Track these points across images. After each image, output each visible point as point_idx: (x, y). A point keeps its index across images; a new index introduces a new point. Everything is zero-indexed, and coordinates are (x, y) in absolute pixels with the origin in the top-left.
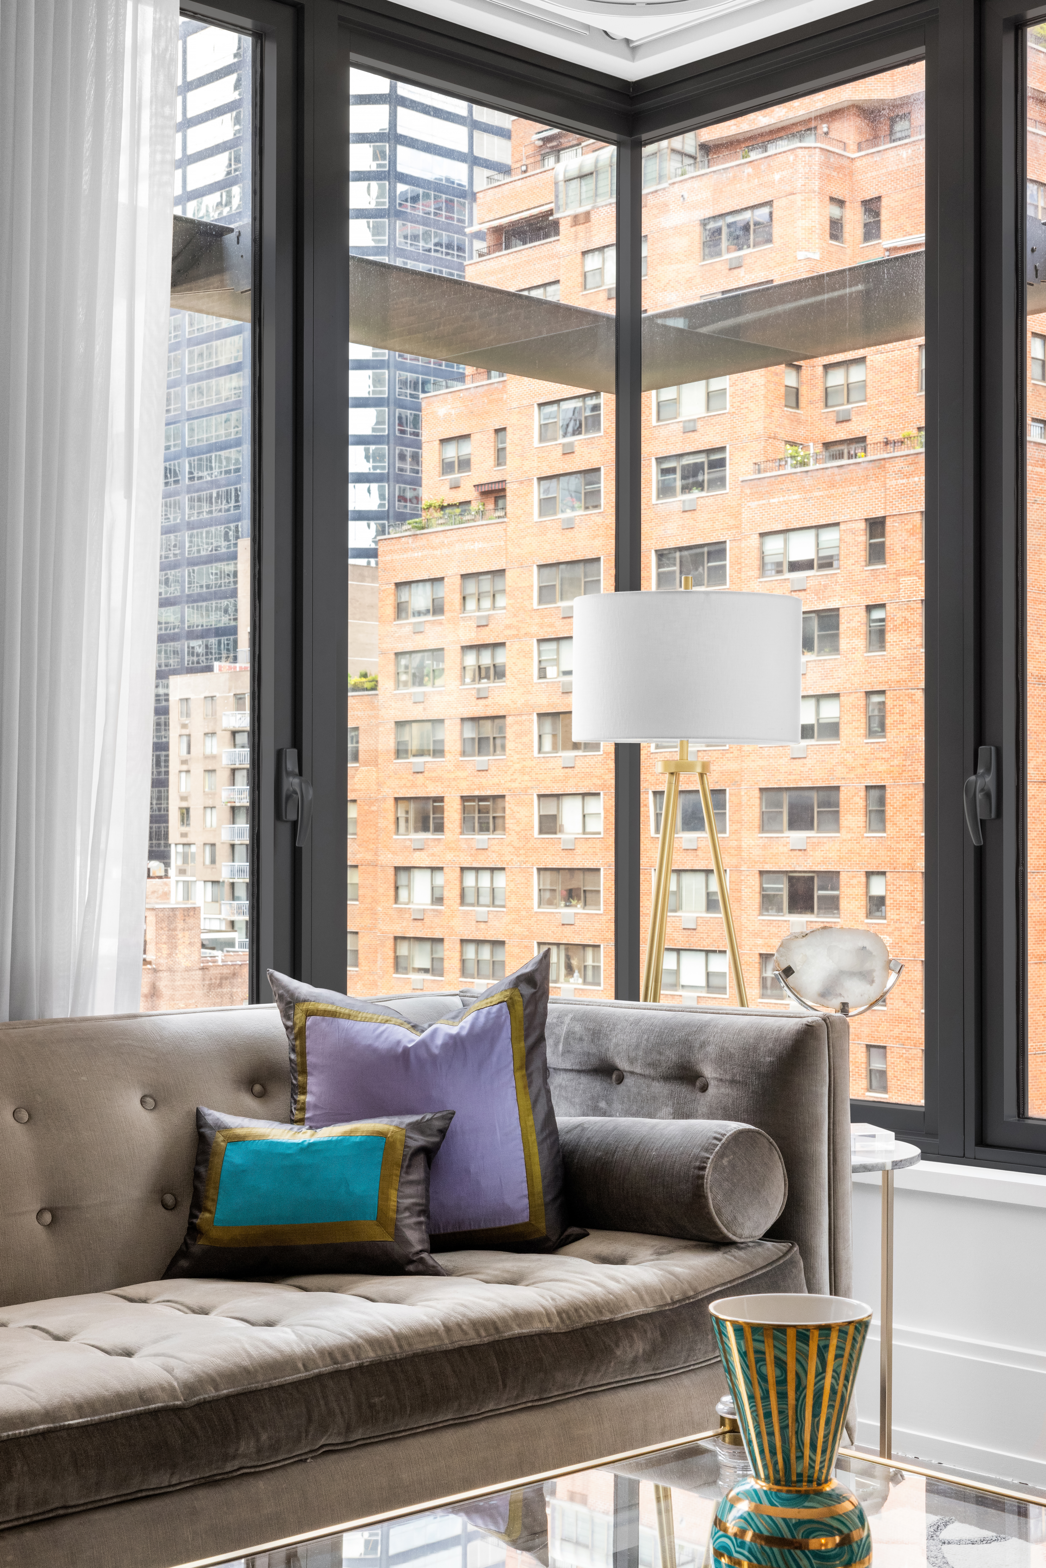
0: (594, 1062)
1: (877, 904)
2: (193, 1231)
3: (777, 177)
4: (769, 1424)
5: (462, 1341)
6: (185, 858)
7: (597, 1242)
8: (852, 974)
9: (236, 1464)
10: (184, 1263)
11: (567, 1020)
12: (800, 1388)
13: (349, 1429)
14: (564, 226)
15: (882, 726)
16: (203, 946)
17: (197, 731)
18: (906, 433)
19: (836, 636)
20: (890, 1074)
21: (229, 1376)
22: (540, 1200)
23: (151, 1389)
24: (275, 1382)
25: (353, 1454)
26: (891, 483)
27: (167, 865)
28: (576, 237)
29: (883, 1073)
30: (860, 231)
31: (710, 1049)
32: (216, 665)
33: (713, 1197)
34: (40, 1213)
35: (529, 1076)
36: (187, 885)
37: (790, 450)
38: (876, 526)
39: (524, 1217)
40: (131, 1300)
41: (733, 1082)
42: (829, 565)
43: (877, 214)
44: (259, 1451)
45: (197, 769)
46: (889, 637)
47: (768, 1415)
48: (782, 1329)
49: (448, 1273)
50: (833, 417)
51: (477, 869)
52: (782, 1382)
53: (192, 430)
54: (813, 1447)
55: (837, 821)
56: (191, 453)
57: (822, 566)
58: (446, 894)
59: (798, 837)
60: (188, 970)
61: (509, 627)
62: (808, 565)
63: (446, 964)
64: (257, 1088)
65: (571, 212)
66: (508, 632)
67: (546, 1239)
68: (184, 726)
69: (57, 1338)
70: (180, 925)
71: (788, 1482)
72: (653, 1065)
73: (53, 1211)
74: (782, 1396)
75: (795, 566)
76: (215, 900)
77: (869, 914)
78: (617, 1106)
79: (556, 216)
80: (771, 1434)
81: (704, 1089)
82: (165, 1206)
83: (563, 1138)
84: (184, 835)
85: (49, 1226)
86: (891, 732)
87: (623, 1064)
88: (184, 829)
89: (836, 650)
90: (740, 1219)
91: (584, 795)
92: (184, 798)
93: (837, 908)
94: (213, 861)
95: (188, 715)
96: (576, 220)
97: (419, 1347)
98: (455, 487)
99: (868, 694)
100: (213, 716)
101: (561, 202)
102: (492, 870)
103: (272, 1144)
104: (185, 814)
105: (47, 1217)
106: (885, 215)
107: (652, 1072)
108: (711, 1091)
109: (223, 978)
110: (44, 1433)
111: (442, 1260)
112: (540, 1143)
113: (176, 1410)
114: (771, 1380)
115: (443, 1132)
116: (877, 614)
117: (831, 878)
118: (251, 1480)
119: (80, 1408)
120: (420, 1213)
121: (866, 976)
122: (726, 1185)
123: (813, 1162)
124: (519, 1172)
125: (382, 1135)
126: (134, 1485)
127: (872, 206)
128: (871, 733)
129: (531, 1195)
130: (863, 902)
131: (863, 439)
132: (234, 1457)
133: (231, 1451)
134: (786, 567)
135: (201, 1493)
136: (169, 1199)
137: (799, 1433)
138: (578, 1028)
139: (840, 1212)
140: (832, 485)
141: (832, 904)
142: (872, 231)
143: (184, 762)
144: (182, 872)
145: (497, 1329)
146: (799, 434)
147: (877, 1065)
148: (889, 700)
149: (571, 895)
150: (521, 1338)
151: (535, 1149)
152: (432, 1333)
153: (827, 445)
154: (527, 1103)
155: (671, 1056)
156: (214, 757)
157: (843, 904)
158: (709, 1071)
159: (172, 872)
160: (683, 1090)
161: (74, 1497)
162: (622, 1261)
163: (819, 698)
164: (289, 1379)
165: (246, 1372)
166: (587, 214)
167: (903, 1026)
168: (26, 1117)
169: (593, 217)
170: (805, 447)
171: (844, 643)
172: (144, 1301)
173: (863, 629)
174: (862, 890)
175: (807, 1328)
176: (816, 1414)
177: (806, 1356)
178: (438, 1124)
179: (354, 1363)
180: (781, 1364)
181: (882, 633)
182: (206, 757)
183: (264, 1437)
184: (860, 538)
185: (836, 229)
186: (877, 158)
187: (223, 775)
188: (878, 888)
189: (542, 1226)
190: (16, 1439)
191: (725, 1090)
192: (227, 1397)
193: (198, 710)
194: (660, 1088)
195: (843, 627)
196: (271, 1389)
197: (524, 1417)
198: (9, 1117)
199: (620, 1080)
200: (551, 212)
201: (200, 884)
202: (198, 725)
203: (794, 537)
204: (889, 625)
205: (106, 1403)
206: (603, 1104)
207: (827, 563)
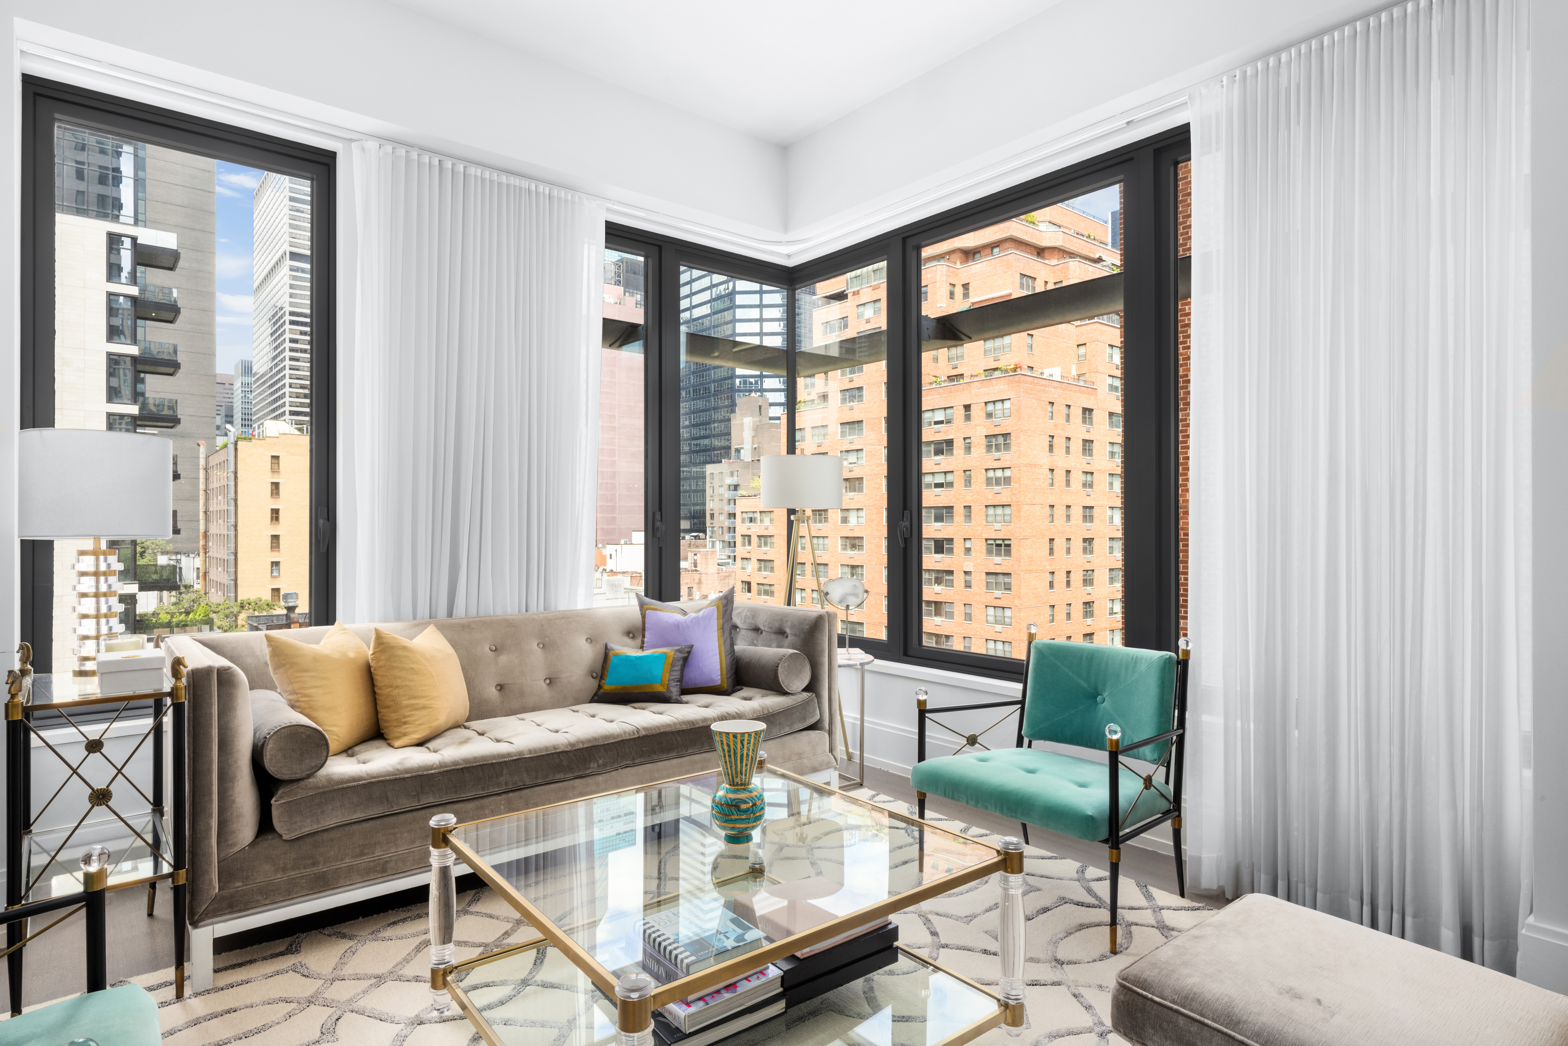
0: (753, 627)
1: (968, 550)
2: (600, 687)
3: (929, 276)
4: (726, 765)
5: (679, 728)
6: (712, 532)
7: (746, 692)
8: (851, 595)
9: (590, 771)
10: (596, 698)
11: (745, 611)
12: (735, 753)
13: (634, 759)
14: (850, 296)
15: (970, 483)
16: (718, 565)
17: (716, 485)
18: (979, 372)
19: (952, 449)
20: (973, 614)
21: (589, 741)
22: (725, 676)
23: (558, 745)
24: (606, 743)
25: (636, 767)
26: (973, 391)
27: (706, 535)
28: (854, 300)
29: (970, 614)
30: (962, 296)
31: (789, 623)
32: (723, 460)
33: (782, 677)
34: (545, 680)
35: (723, 632)
36: (713, 542)
37: (935, 379)
38: (967, 407)
39: (719, 683)
40: (574, 711)
41: (795, 635)
42: (950, 422)
43: (968, 289)
44: (599, 766)
45: (716, 499)
46: (972, 449)
47: (726, 762)
48: (728, 734)
49: (687, 703)
50: (951, 366)
51: (818, 537)
52: (729, 751)
53: (715, 373)
54: (741, 774)
55: (953, 519)
56: (714, 381)
57: (946, 423)
58: (806, 546)
59: (938, 525)
60: (712, 574)
61: (829, 446)
62: (941, 422)
63: (806, 572)
64: (631, 635)
65: (852, 290)
66: (829, 448)
67: (727, 690)
68: (711, 483)
69: (538, 725)
70: (709, 557)
71: (734, 785)
72: (770, 628)
73: (550, 679)
74: (730, 756)
75: (936, 423)
76: (723, 548)
77: (965, 554)
78: (760, 642)
79: (847, 292)
80: (727, 769)
81: (787, 637)
82: (593, 677)
83: (736, 654)
84: (712, 524)
85: (548, 684)
86: (973, 486)
87: (762, 628)
88: (712, 521)
89: (952, 454)
90: (791, 685)
91: (858, 509)
92: (712, 510)
93: (953, 552)
94: (722, 533)
95: (713, 479)
96: (854, 293)
97: (663, 730)
98: (809, 394)
99: (965, 471)
100: (722, 480)
101: (849, 287)
102: (823, 537)
103: (627, 656)
104: (712, 515)
105: (548, 681)
106: (970, 289)
107: (770, 630)
108: (789, 638)
109: (726, 577)
110: (515, 760)
111: (685, 698)
112: (726, 656)
113: (566, 752)
114: (726, 750)
115: (689, 653)
116: (968, 441)
117: (950, 541)
118: (597, 776)
119: (530, 751)
120: (677, 682)
121: (856, 595)
122: (786, 673)
123: (822, 664)
124: (717, 666)
125: (665, 653)
126: (550, 778)
127: (966, 286)
128: (966, 486)
129: (722, 675)
130: (963, 549)
131: (963, 375)
132: (589, 769)
133: (588, 766)
134: (933, 423)
135: (577, 781)
136: (595, 675)
137: (736, 769)
138: (748, 614)
139: (832, 682)
140: (951, 392)
141: (951, 551)
142: (966, 295)
143: (712, 496)
144: (711, 537)
145: (693, 724)
146: (938, 373)
147: (968, 611)
148: (972, 473)
149: (853, 546)
150: (702, 727)
151: (724, 658)
152: (669, 725)
153: (948, 377)
154: (722, 642)
155: (776, 625)
156: (722, 495)
157: (955, 550)
158: (788, 631)
159: (708, 537)
160: (780, 637)
161: (528, 782)
162: (750, 699)
163: (945, 473)
164: (612, 741)
165: (596, 739)
166: (858, 291)
167: (978, 597)
168: (542, 646)
169: (860, 292)
170: (940, 378)
171: (955, 452)
172: (577, 712)
173: (963, 446)
174: (962, 545)
175: (737, 733)
176: (741, 763)
177: (737, 743)
178: (687, 650)
179: (637, 736)
180: (728, 745)
181: (970, 448)
182: (720, 495)
183: (600, 762)
184: (962, 411)
185: (952, 295)
186: (968, 268)
187: (725, 501)
188: (968, 544)
189: (725, 686)
190: (505, 762)
191: (793, 638)
192: (587, 747)
193: (716, 478)
194: (773, 636)
195: (955, 446)
196: (604, 745)
197: (704, 755)
198: (535, 646)
199: (761, 633)
200: (845, 291)
201: (718, 542)
202: (716, 483)
203: (936, 412)
204: (972, 445)
205: (541, 750)
206: (755, 642)
207: (949, 422)
